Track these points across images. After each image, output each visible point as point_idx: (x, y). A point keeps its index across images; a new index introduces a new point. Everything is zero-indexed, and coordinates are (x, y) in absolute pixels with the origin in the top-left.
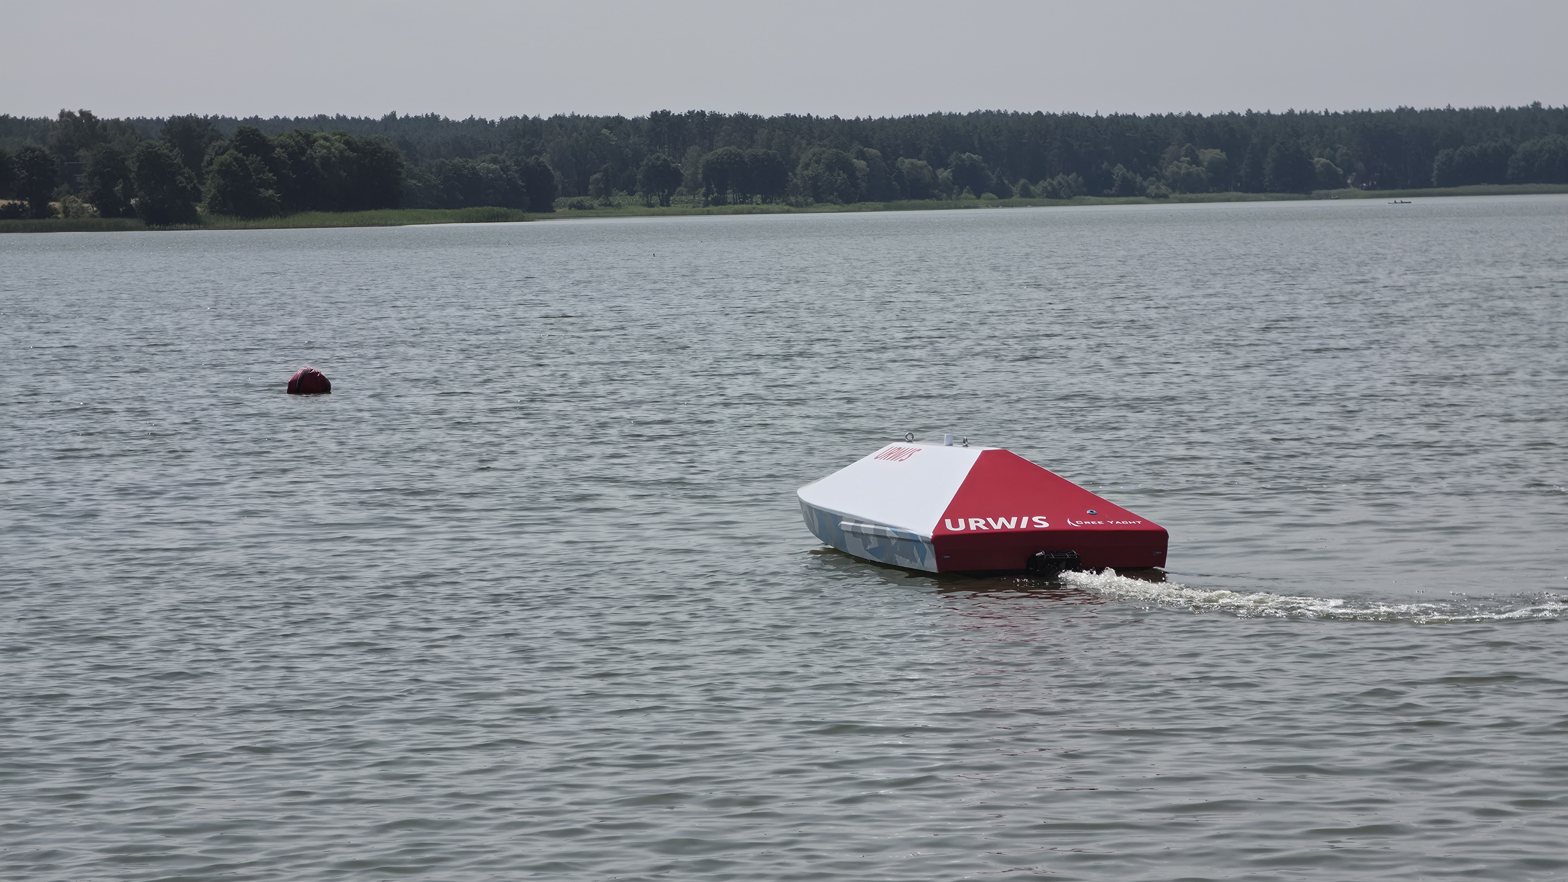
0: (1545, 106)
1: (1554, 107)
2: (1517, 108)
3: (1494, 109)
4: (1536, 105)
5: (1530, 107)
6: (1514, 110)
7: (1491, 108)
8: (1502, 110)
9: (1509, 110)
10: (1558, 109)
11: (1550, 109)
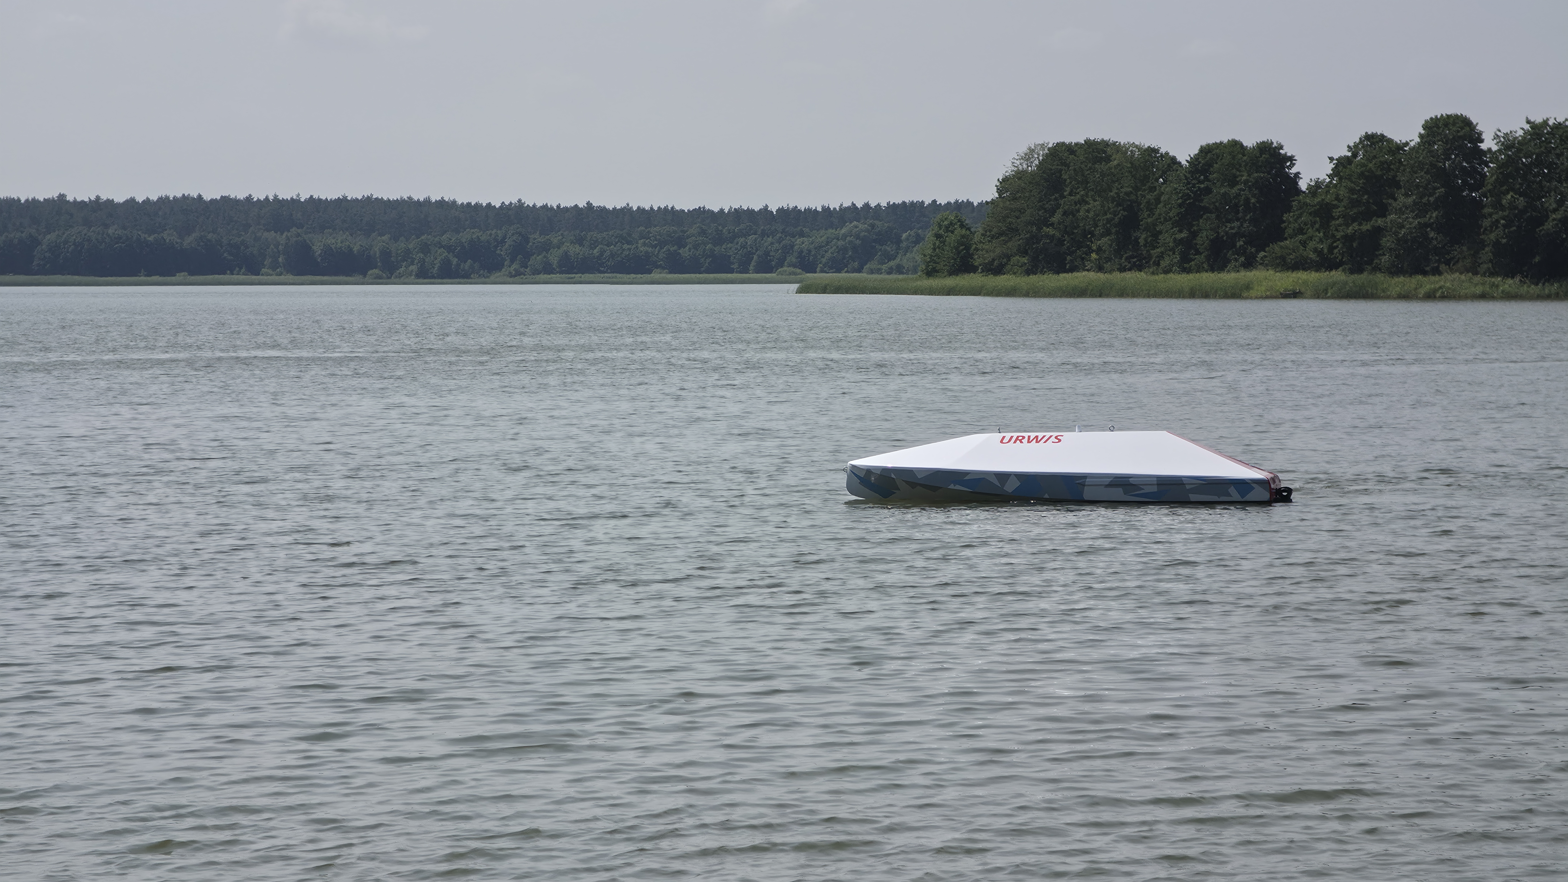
0: (70, 198)
1: (79, 199)
2: (42, 200)
3: (19, 200)
4: (62, 197)
5: (56, 199)
6: (38, 201)
7: (16, 198)
8: (27, 200)
9: (35, 201)
10: (83, 202)
11: (75, 201)
